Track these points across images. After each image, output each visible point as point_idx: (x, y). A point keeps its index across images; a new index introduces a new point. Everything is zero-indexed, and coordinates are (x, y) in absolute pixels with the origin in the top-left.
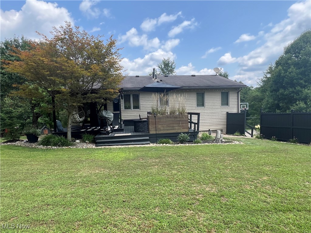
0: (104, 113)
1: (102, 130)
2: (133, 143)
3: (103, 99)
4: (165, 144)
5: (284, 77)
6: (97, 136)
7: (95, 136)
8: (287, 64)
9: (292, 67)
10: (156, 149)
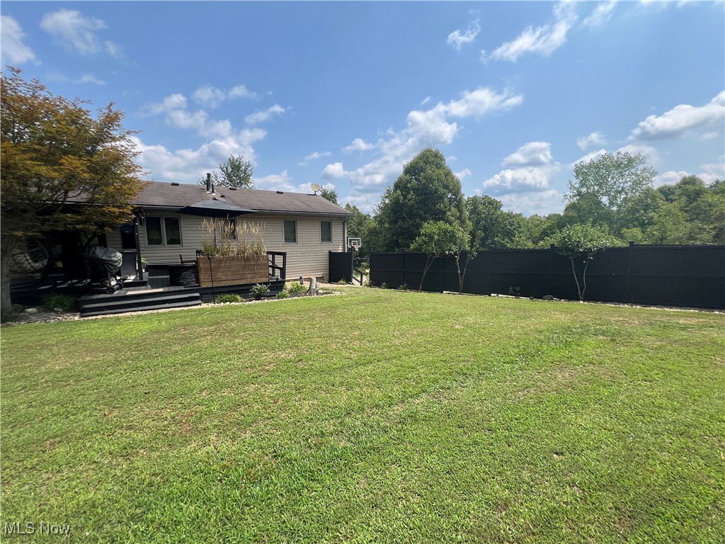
0: (100, 253)
1: (97, 286)
2: (167, 305)
3: (96, 224)
4: (228, 303)
5: (403, 205)
6: (83, 298)
7: (80, 297)
8: (407, 187)
9: (412, 192)
10: (212, 311)
